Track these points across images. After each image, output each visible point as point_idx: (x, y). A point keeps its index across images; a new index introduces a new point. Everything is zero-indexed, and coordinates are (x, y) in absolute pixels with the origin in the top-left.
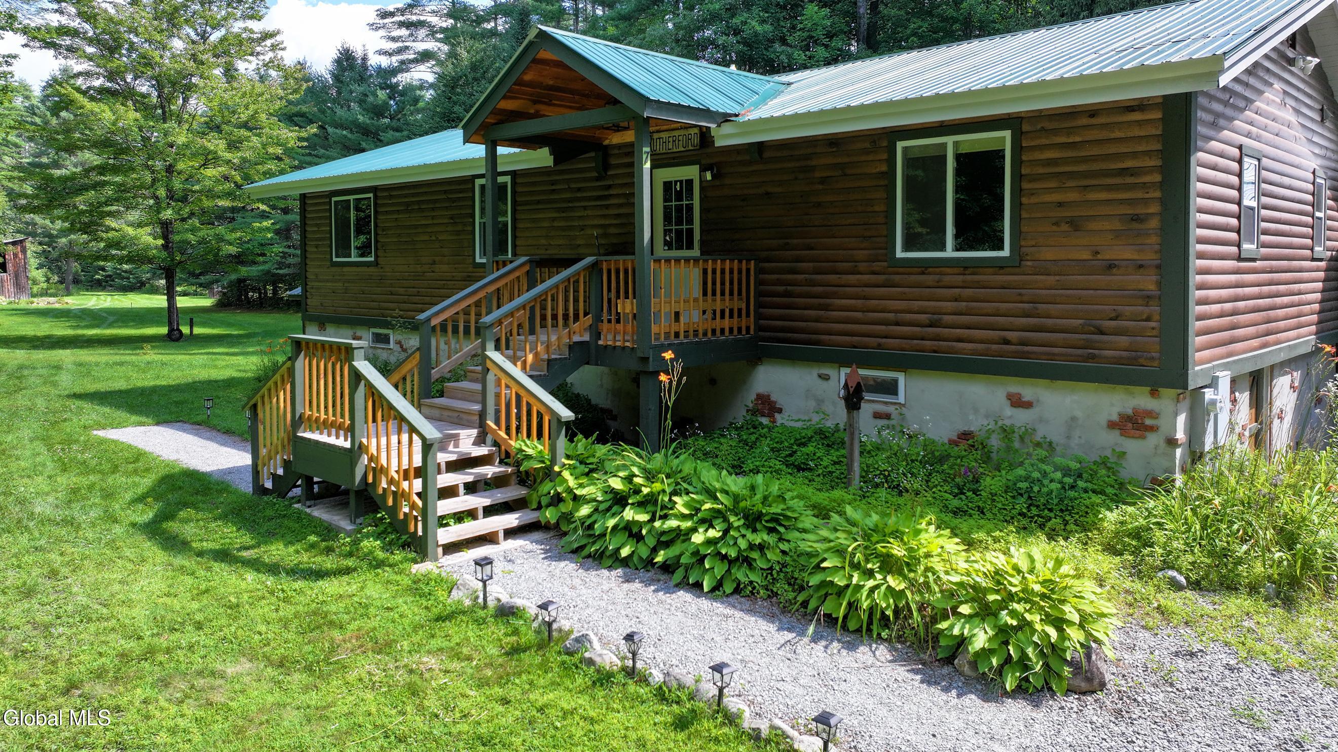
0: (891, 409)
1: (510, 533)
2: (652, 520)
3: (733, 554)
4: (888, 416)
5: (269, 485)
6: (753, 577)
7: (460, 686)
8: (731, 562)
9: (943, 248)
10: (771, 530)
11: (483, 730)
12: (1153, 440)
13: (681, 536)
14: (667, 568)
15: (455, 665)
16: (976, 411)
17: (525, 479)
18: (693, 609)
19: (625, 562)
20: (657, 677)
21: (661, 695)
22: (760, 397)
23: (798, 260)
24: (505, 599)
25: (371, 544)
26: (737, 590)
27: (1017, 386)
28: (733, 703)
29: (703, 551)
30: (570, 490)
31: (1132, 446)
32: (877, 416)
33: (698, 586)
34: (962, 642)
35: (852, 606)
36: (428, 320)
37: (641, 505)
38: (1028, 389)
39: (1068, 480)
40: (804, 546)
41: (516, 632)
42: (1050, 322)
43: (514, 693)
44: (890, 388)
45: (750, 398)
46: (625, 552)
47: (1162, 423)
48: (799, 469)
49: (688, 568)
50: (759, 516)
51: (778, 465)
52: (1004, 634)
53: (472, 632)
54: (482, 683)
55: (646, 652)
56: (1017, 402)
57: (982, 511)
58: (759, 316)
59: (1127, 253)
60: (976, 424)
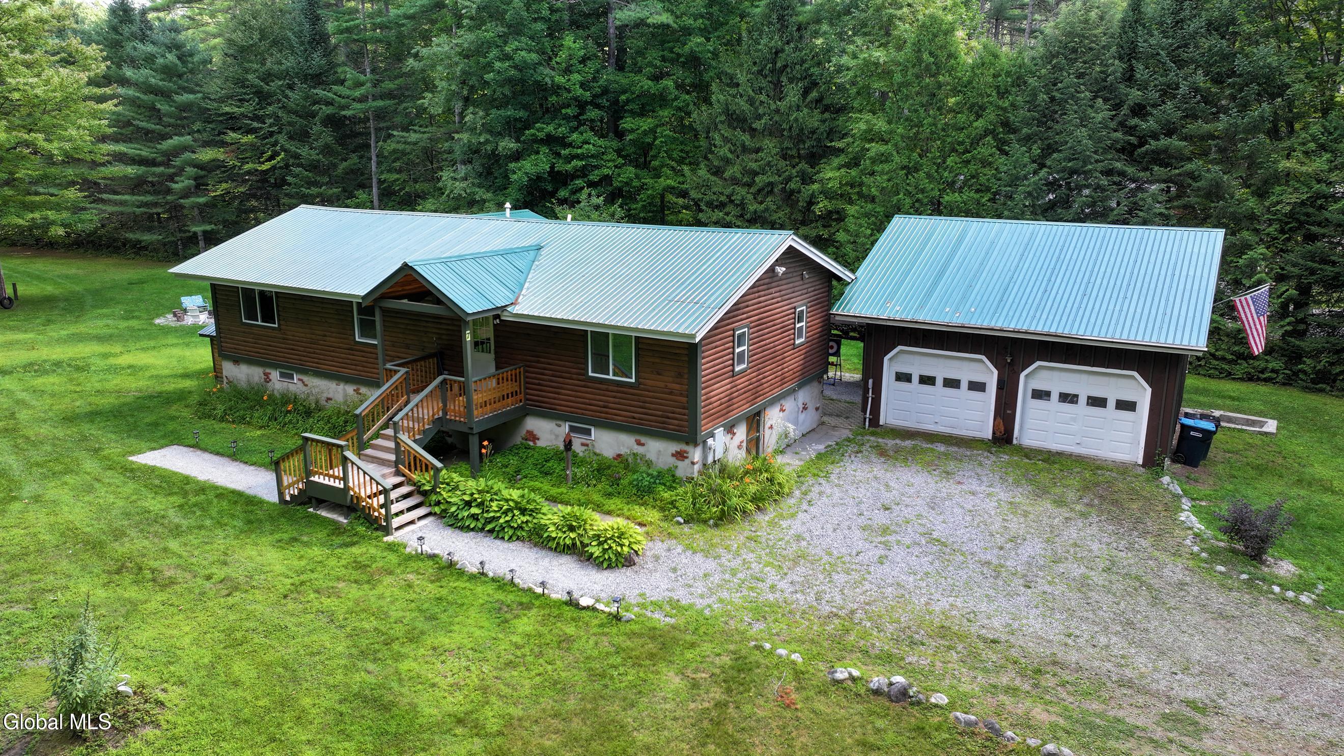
0: (588, 442)
1: (420, 518)
2: (483, 512)
3: (516, 526)
4: (587, 445)
5: (288, 498)
6: (524, 534)
7: (425, 583)
8: (515, 529)
9: (608, 374)
10: (530, 515)
11: (437, 596)
12: (687, 461)
13: (493, 519)
14: (491, 531)
15: (420, 577)
16: (624, 446)
17: (425, 494)
18: (501, 548)
19: (473, 530)
20: (491, 574)
21: (493, 580)
22: (528, 432)
23: (545, 369)
24: (429, 551)
25: (361, 529)
26: (518, 539)
27: (638, 437)
28: (516, 581)
29: (504, 525)
30: (444, 499)
31: (680, 464)
32: (583, 445)
33: (503, 538)
34: (592, 554)
35: (558, 544)
36: (361, 413)
37: (478, 506)
38: (643, 439)
39: (652, 480)
40: (543, 522)
41: (437, 563)
42: (650, 411)
43: (444, 584)
44: (588, 432)
45: (523, 432)
46: (472, 526)
47: (690, 455)
48: (546, 474)
49: (498, 532)
50: (526, 509)
51: (536, 473)
52: (605, 551)
53: (421, 564)
54: (432, 582)
55: (486, 567)
56: (639, 443)
57: (619, 493)
58: (526, 394)
59: (677, 387)
60: (623, 451)
